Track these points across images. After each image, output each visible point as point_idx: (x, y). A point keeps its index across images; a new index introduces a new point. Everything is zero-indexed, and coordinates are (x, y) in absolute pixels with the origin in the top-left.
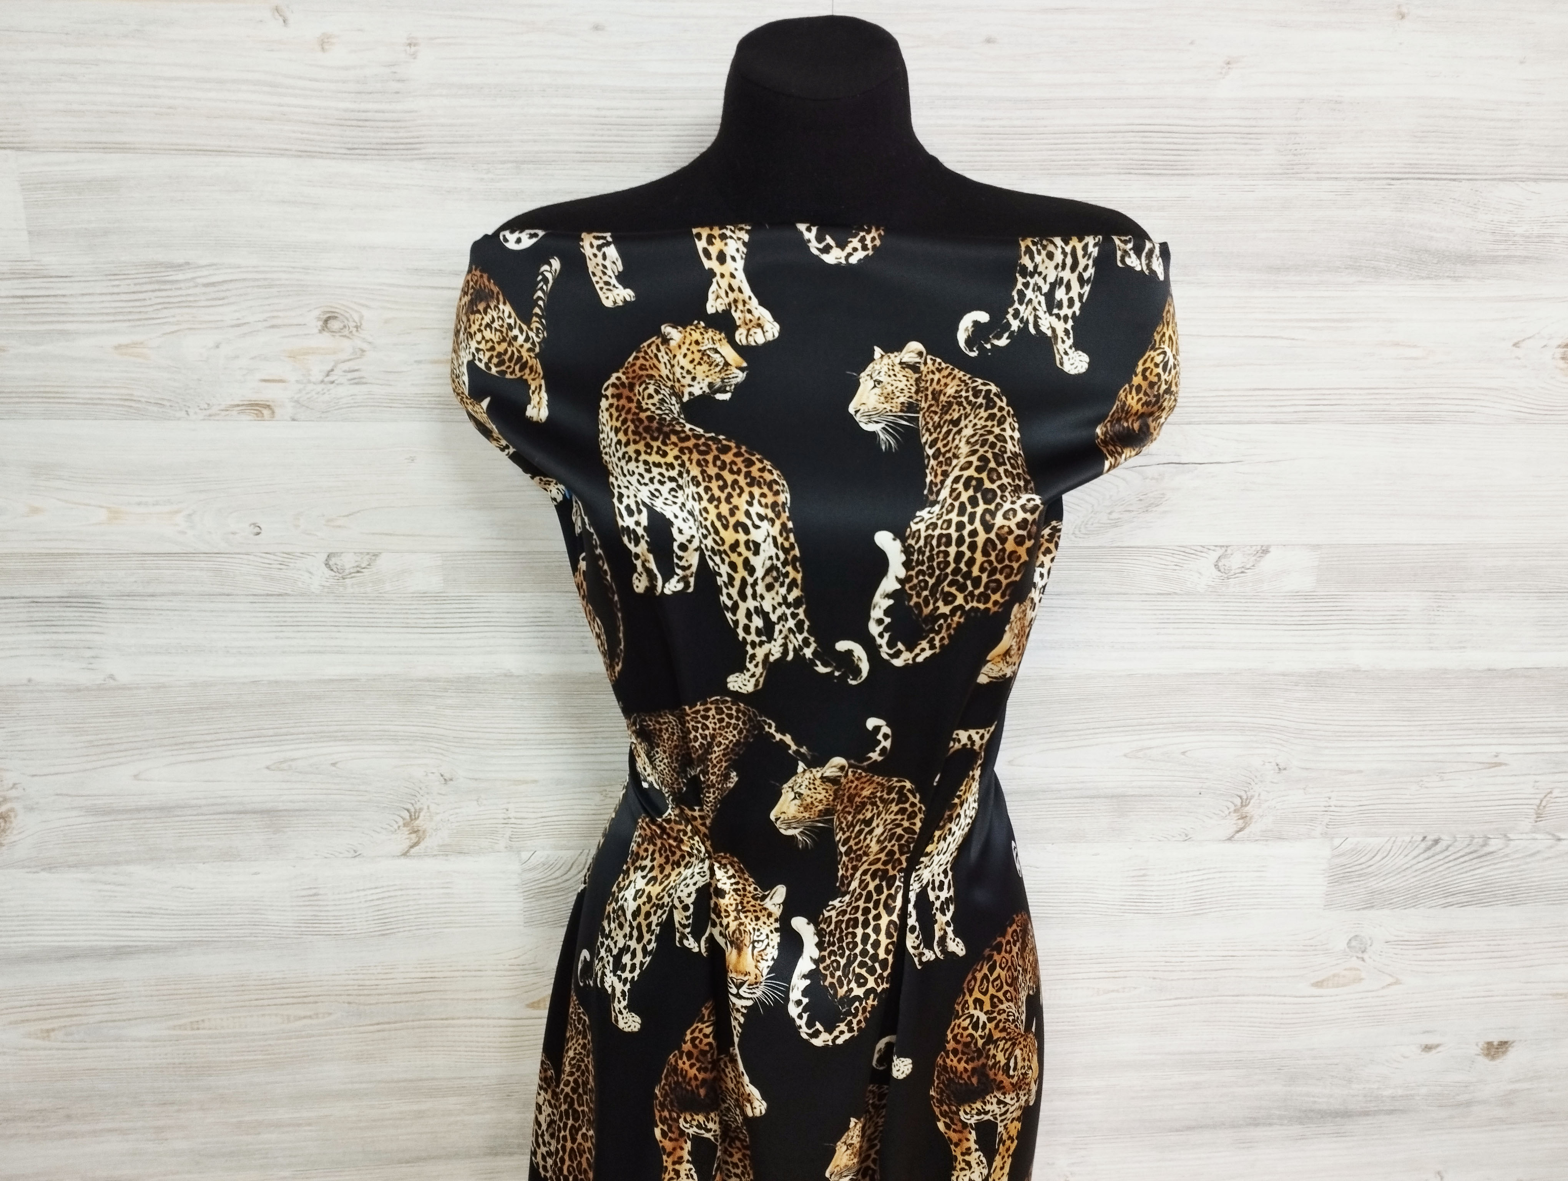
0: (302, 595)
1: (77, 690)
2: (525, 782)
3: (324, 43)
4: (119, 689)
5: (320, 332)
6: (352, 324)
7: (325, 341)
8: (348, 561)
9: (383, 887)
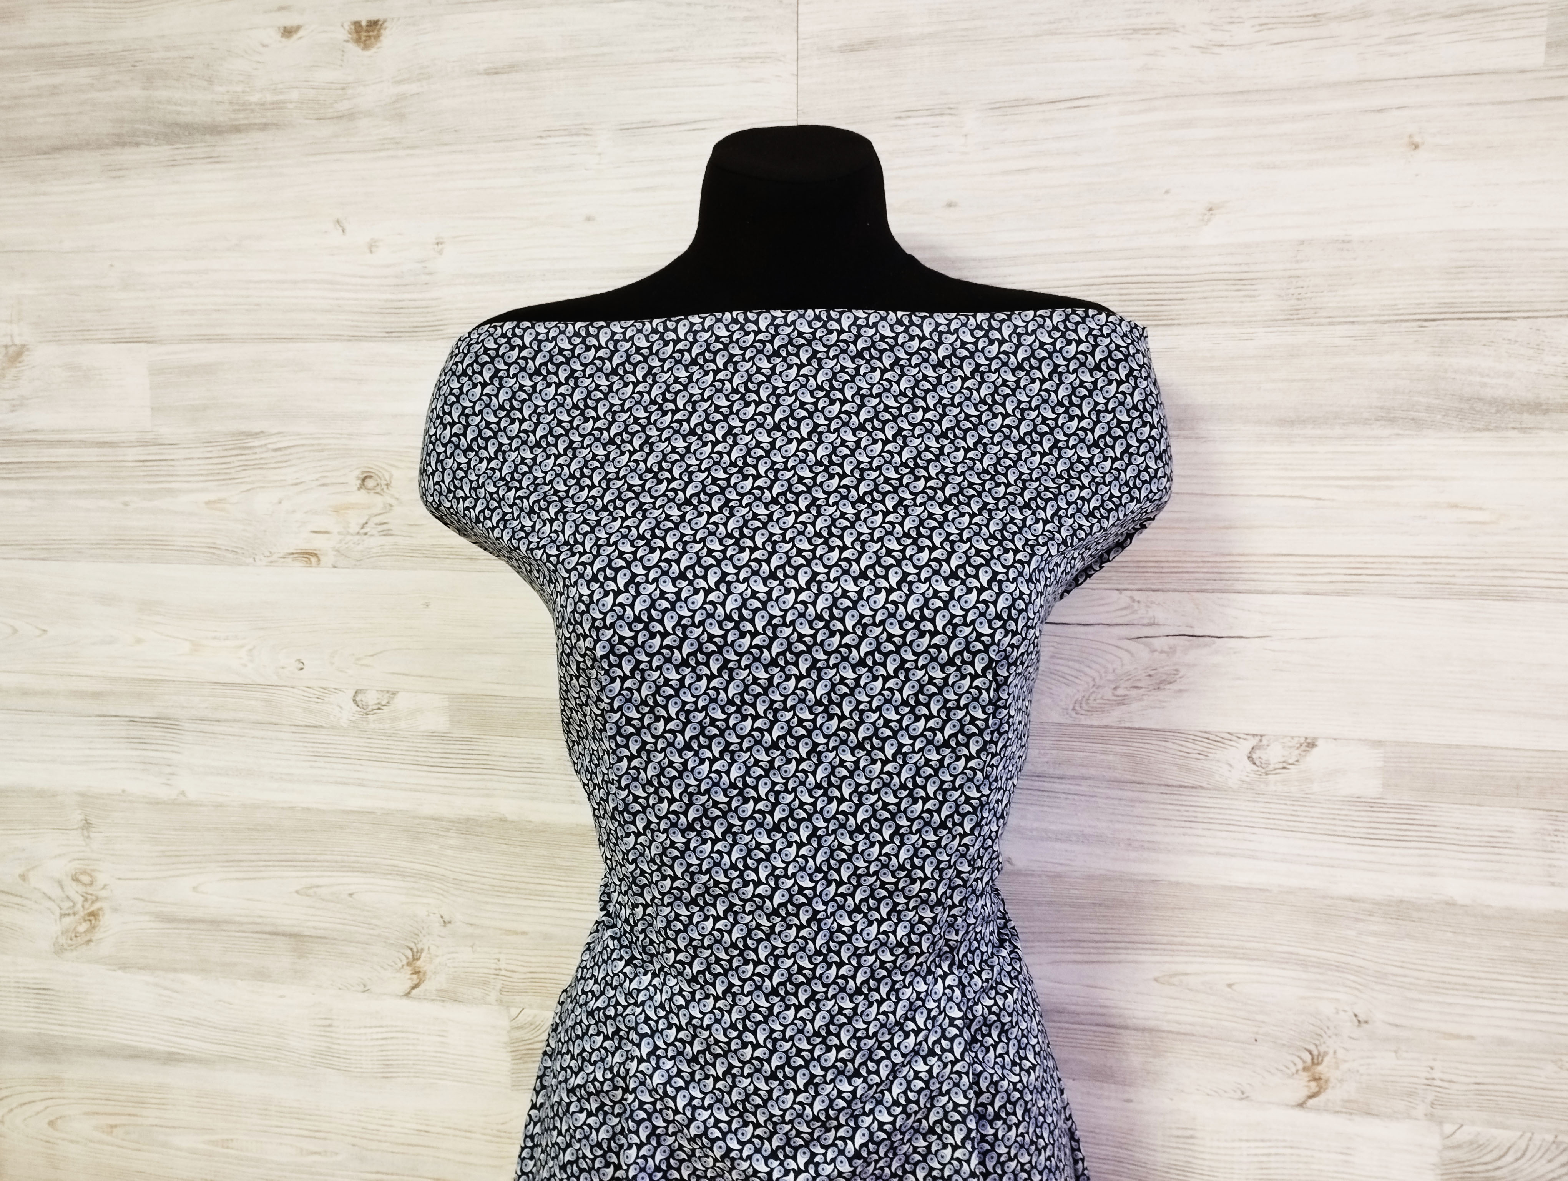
0: (333, 727)
1: (156, 803)
2: (516, 933)
3: (371, 247)
4: (190, 804)
5: (359, 489)
6: (384, 482)
7: (362, 497)
8: (371, 698)
9: (387, 1026)
